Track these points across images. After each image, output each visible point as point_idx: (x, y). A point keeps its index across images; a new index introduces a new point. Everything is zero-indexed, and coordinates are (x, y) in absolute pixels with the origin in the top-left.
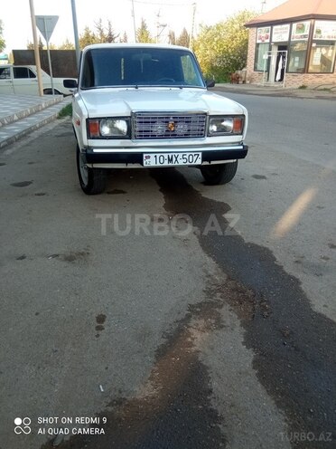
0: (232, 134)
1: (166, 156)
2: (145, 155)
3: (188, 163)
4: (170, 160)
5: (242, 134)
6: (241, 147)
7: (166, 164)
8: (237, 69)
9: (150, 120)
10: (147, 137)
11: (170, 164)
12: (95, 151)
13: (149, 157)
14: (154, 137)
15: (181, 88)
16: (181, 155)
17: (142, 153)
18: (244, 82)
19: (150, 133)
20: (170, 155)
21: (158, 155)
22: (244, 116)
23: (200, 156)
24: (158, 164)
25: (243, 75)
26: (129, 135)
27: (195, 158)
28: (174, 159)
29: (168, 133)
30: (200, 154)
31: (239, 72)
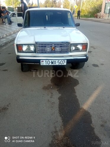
0: (82, 51)
1: (50, 61)
2: (41, 61)
3: (60, 64)
4: (52, 63)
5: (86, 51)
6: (85, 57)
7: (50, 64)
8: (98, 13)
9: (44, 46)
10: (42, 52)
11: (52, 64)
12: (20, 58)
13: (43, 61)
14: (46, 52)
15: (64, 27)
16: (57, 61)
17: (40, 60)
18: (100, 17)
19: (44, 51)
20: (52, 61)
21: (47, 61)
22: (87, 43)
23: (66, 61)
24: (47, 64)
25: (100, 15)
26: (35, 52)
27: (63, 62)
28: (54, 62)
29: (52, 51)
30: (66, 60)
31: (98, 14)
